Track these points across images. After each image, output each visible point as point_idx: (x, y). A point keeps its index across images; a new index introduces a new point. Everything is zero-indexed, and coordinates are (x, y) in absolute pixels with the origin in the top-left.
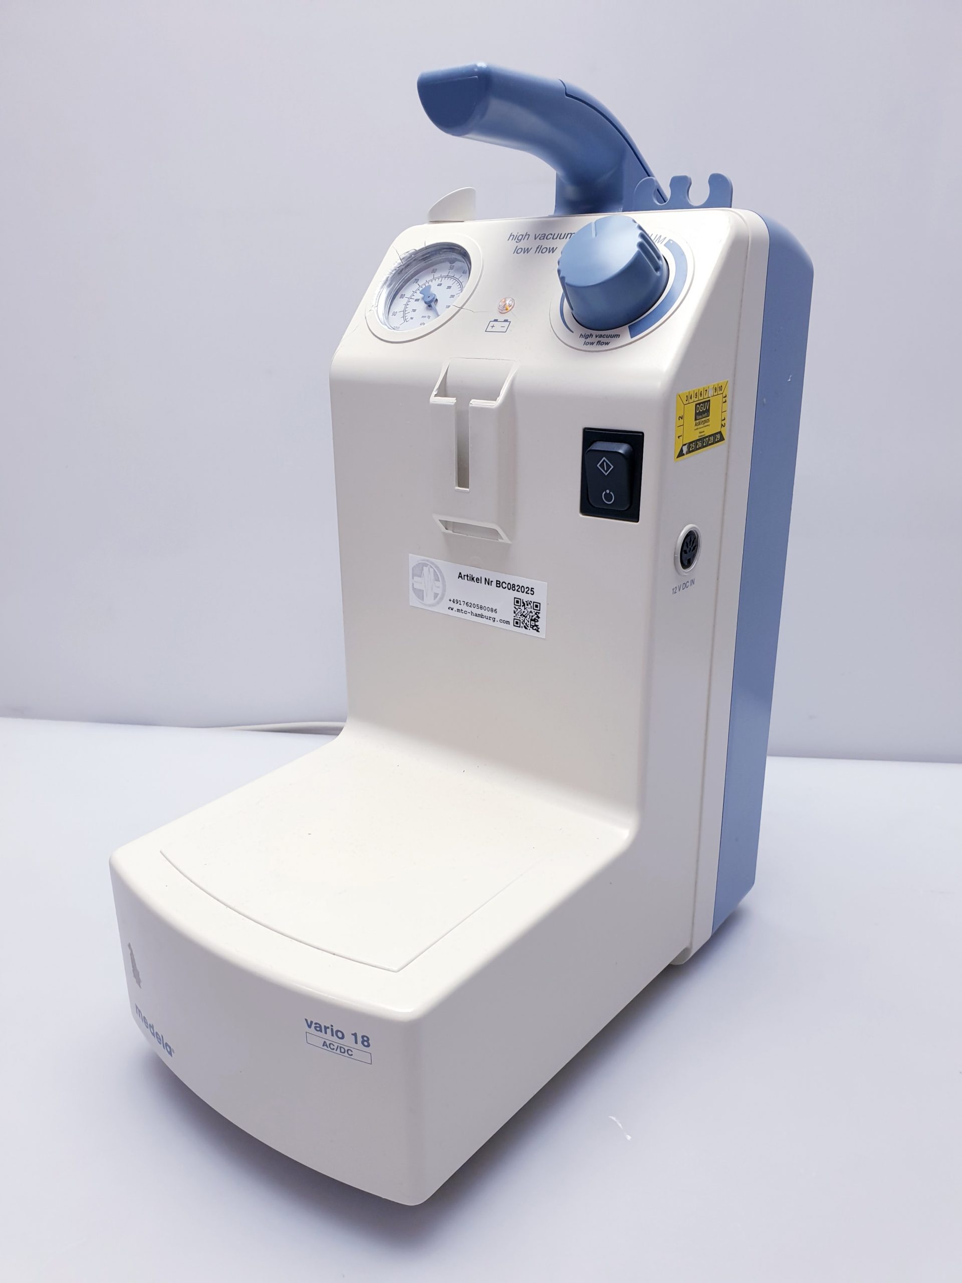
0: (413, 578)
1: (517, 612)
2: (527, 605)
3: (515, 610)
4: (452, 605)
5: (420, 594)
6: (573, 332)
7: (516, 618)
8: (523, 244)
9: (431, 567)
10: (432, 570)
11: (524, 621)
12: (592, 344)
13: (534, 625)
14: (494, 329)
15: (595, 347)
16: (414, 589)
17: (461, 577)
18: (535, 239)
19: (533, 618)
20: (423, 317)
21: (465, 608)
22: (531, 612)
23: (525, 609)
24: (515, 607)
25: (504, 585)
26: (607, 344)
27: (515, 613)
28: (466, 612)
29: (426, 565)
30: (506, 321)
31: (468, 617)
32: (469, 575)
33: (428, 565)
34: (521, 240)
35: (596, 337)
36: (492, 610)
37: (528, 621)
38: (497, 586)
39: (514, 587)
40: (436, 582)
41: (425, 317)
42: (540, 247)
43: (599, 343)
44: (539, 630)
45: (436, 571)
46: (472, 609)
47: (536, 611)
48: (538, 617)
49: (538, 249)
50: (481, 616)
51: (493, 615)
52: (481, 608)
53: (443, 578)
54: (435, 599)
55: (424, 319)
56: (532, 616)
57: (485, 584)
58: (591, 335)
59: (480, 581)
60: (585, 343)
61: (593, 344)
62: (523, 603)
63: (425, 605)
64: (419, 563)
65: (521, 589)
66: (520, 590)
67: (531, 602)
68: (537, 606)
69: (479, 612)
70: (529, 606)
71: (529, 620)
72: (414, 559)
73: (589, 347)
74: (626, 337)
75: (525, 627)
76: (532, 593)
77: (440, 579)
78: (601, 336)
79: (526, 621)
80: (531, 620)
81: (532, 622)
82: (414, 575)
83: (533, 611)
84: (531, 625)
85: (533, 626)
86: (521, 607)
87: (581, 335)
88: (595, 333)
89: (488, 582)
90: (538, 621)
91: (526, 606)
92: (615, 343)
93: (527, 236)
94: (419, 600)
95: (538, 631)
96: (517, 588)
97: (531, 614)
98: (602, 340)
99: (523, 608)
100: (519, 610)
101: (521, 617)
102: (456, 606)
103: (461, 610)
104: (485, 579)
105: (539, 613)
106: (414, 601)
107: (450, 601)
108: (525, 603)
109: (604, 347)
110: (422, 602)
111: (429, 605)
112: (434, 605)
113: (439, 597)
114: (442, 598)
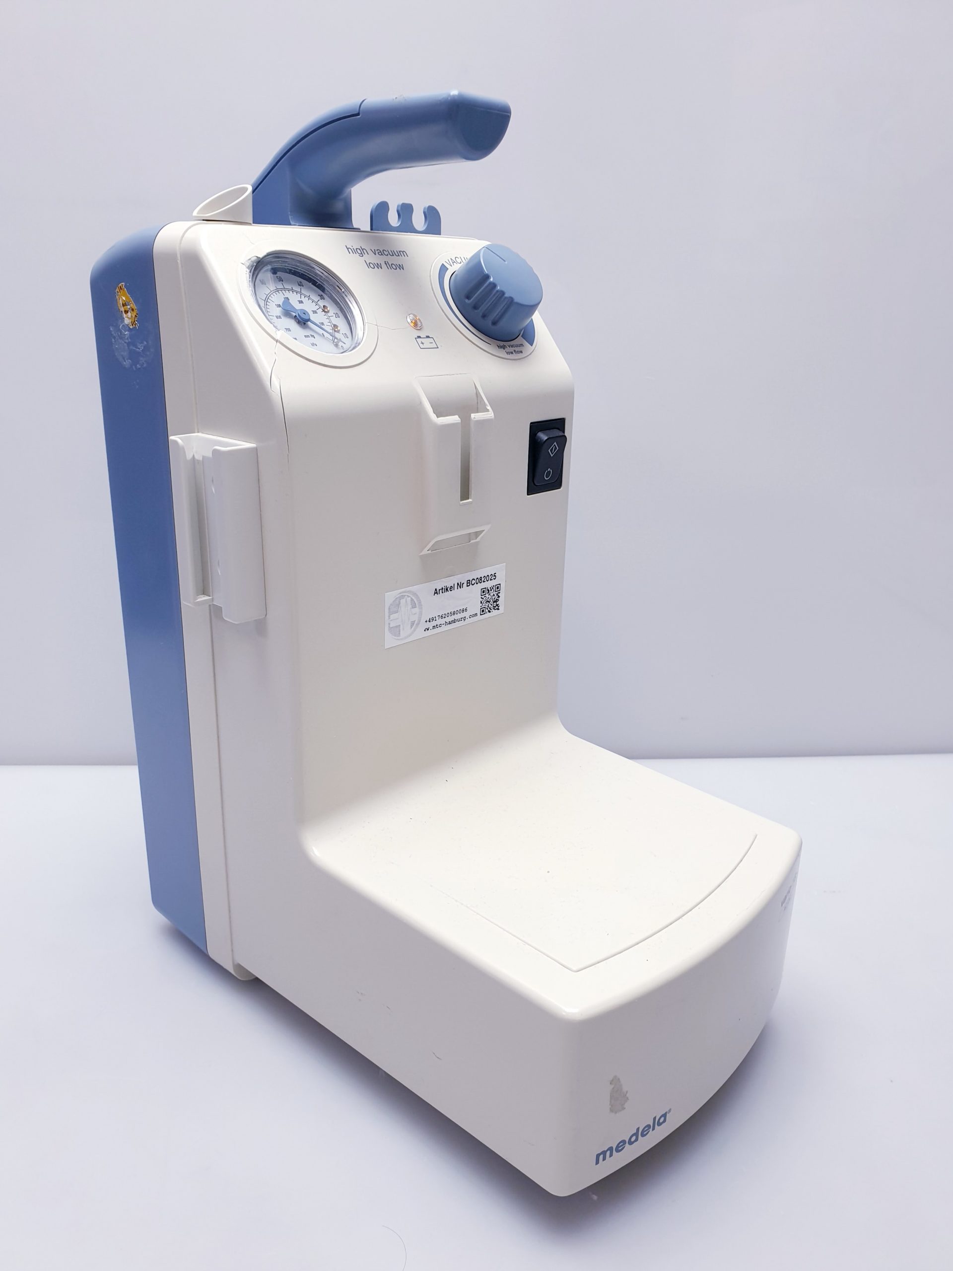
0: (389, 618)
1: (483, 601)
3: (481, 600)
4: (428, 625)
5: (397, 631)
6: (490, 344)
7: (482, 607)
9: (409, 597)
10: (409, 600)
11: (488, 607)
12: (511, 353)
14: (425, 346)
15: (515, 356)
16: (390, 628)
17: (437, 593)
18: (374, 254)
19: (495, 600)
21: (440, 621)
22: (493, 595)
23: (489, 595)
24: (481, 598)
25: (473, 582)
26: (521, 352)
27: (481, 602)
28: (440, 625)
29: (403, 597)
31: (443, 628)
32: (443, 588)
35: (510, 347)
36: (463, 611)
37: (491, 605)
38: (467, 586)
39: (481, 580)
40: (413, 610)
41: (306, 336)
42: (388, 263)
43: (515, 352)
44: (499, 607)
45: (414, 598)
46: (446, 619)
47: (497, 592)
48: (499, 596)
49: (389, 266)
51: (464, 614)
52: (454, 613)
53: (419, 601)
54: (411, 628)
55: (309, 338)
56: (495, 598)
57: (457, 589)
58: (506, 346)
59: (453, 588)
60: (507, 353)
62: (488, 590)
63: (402, 639)
64: (396, 598)
65: (486, 578)
66: (485, 580)
67: (494, 586)
68: (498, 587)
69: (453, 618)
70: (492, 591)
71: (492, 603)
72: (389, 598)
74: (527, 345)
76: (495, 577)
77: (417, 605)
78: (512, 346)
80: (494, 602)
81: (494, 604)
83: (495, 593)
84: (493, 607)
85: (495, 607)
87: (498, 346)
89: (460, 586)
90: (498, 600)
91: (490, 592)
92: (525, 351)
93: (364, 251)
94: (395, 637)
95: (498, 609)
96: (483, 580)
97: (493, 597)
98: (515, 349)
99: (487, 595)
100: (485, 598)
101: (486, 604)
102: (430, 625)
103: (437, 625)
104: (458, 584)
105: (499, 593)
106: (390, 641)
107: (426, 621)
108: (490, 589)
109: (520, 356)
110: (398, 638)
111: (406, 638)
112: (410, 635)
113: (416, 622)
114: (418, 624)
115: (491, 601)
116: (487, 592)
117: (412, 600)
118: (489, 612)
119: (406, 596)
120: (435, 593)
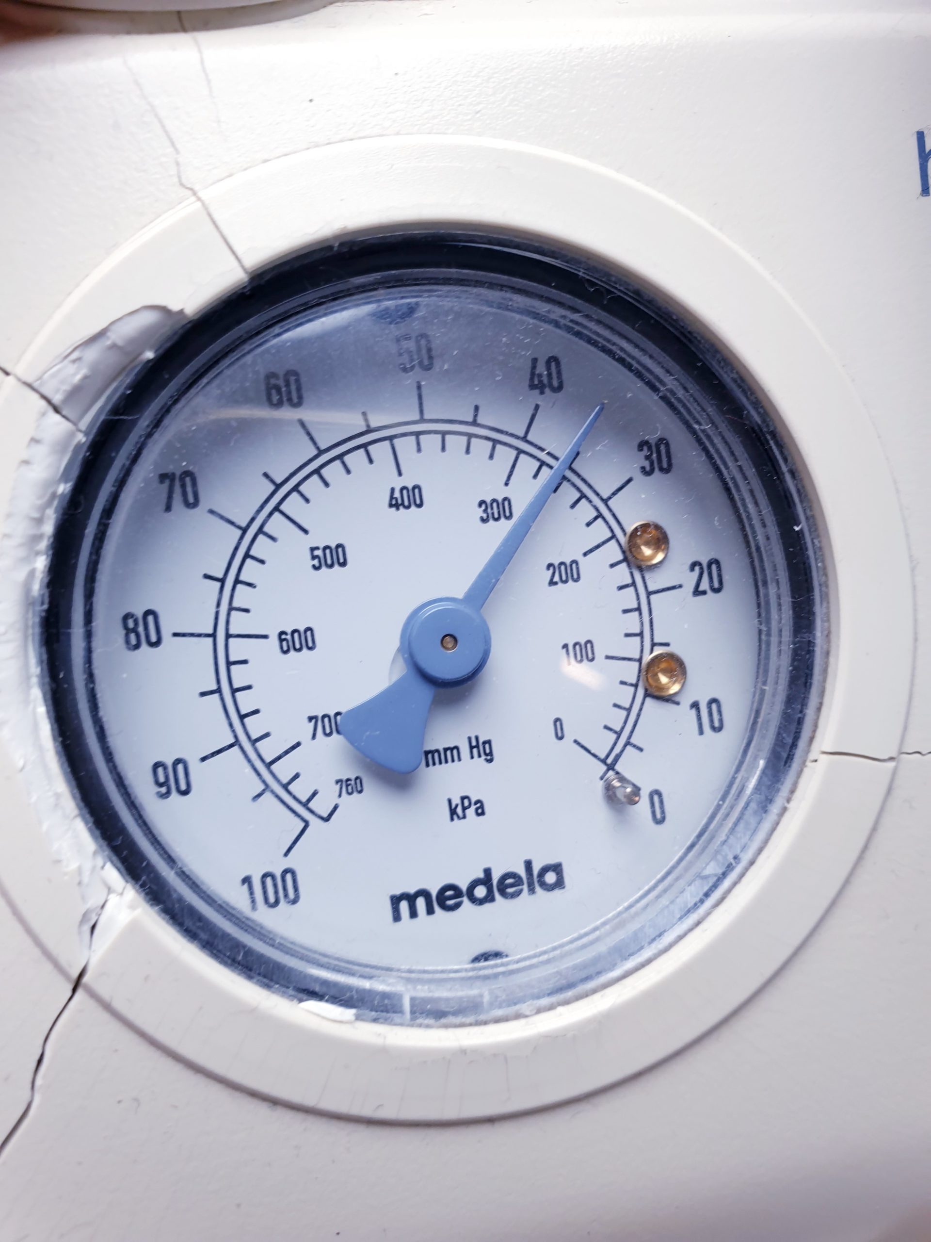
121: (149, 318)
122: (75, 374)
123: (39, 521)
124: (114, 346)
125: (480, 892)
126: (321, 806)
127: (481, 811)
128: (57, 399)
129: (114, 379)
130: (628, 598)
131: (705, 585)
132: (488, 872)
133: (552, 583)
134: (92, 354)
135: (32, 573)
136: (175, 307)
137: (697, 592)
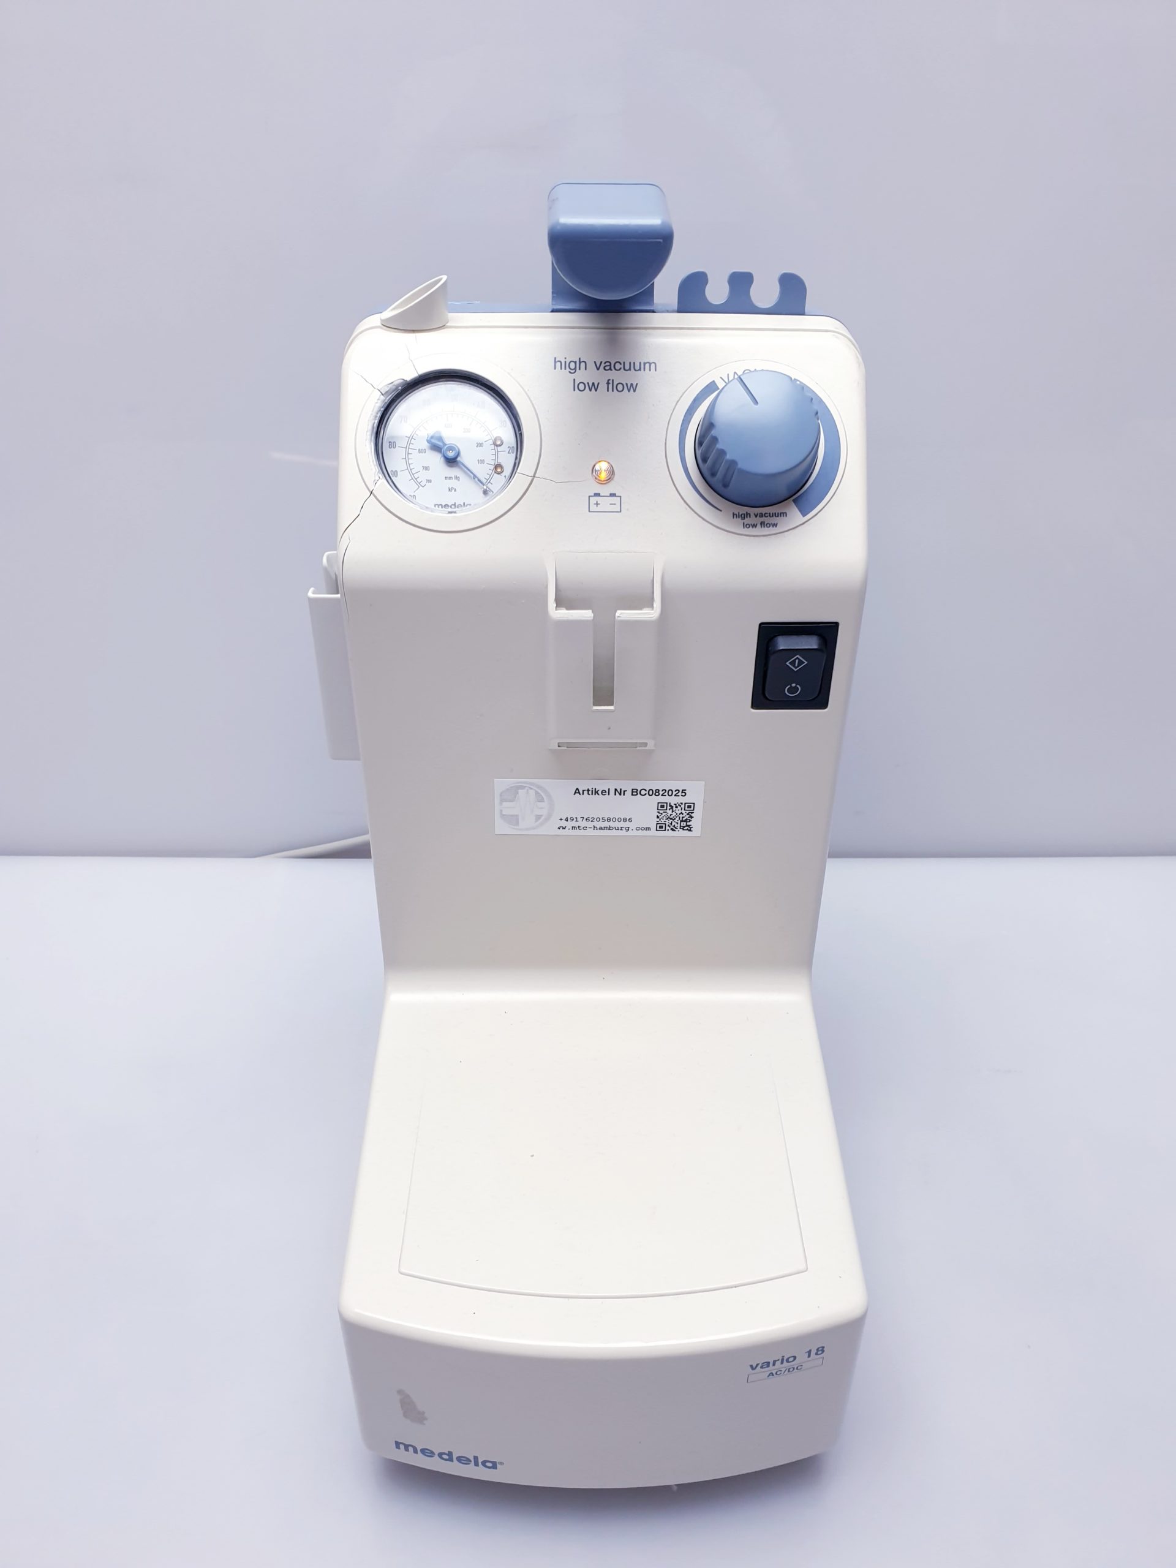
0: (501, 804)
1: (662, 816)
2: (676, 807)
3: (659, 815)
4: (564, 823)
5: (513, 820)
6: (721, 511)
7: (660, 822)
8: (581, 376)
9: (531, 789)
10: (532, 792)
11: (671, 824)
12: (754, 526)
13: (685, 825)
14: (599, 508)
15: (758, 531)
16: (503, 816)
17: (579, 793)
18: (598, 369)
19: (684, 819)
20: (446, 478)
21: (584, 824)
22: (682, 813)
23: (673, 811)
24: (659, 812)
25: (643, 792)
26: (775, 525)
27: (658, 817)
28: (585, 828)
29: (522, 788)
30: (613, 495)
31: (590, 832)
32: (590, 789)
33: (525, 787)
34: (575, 369)
35: (756, 516)
36: (625, 820)
37: (677, 823)
38: (632, 795)
39: (658, 792)
40: (540, 804)
41: (450, 478)
42: (611, 382)
43: (762, 524)
44: (692, 829)
45: (539, 791)
46: (596, 824)
47: (688, 812)
48: (692, 817)
49: (610, 386)
50: (610, 828)
51: (627, 824)
52: (609, 820)
53: (549, 796)
54: (536, 821)
55: (450, 481)
56: (683, 817)
57: (615, 794)
58: (748, 515)
59: (607, 793)
60: (745, 526)
61: (756, 526)
62: (670, 806)
63: (521, 830)
64: (512, 787)
65: (669, 792)
66: (666, 794)
67: (682, 804)
68: (690, 806)
69: (606, 824)
70: (679, 808)
71: (679, 822)
72: (501, 784)
73: (751, 531)
74: (794, 515)
75: (672, 829)
76: (684, 794)
77: (545, 797)
78: (762, 515)
79: (674, 824)
80: (682, 821)
81: (682, 823)
82: (502, 801)
83: (683, 811)
84: (680, 826)
85: (684, 827)
86: (668, 811)
87: (734, 514)
88: (753, 511)
89: (619, 792)
90: (690, 821)
91: (674, 809)
92: (784, 523)
93: (583, 365)
94: (511, 826)
95: (690, 830)
96: (661, 793)
97: (681, 816)
98: (767, 520)
99: (670, 812)
100: (664, 814)
101: (667, 821)
102: (570, 824)
103: (579, 827)
104: (616, 790)
105: (692, 813)
106: (501, 828)
107: (561, 819)
108: (674, 806)
109: (772, 530)
110: (516, 827)
111: (527, 829)
112: (534, 828)
113: (543, 818)
114: (548, 819)
115: (677, 819)
116: (669, 807)
117: (537, 793)
118: (672, 830)
119: (527, 788)
120: (575, 793)
121: (402, 381)
122: (387, 389)
123: (377, 414)
124: (394, 385)
125: (453, 507)
126: (423, 484)
127: (455, 490)
128: (383, 393)
129: (393, 391)
130: (493, 452)
131: (511, 451)
132: (455, 503)
133: (477, 446)
134: (390, 386)
135: (374, 423)
136: (405, 379)
137: (509, 453)
